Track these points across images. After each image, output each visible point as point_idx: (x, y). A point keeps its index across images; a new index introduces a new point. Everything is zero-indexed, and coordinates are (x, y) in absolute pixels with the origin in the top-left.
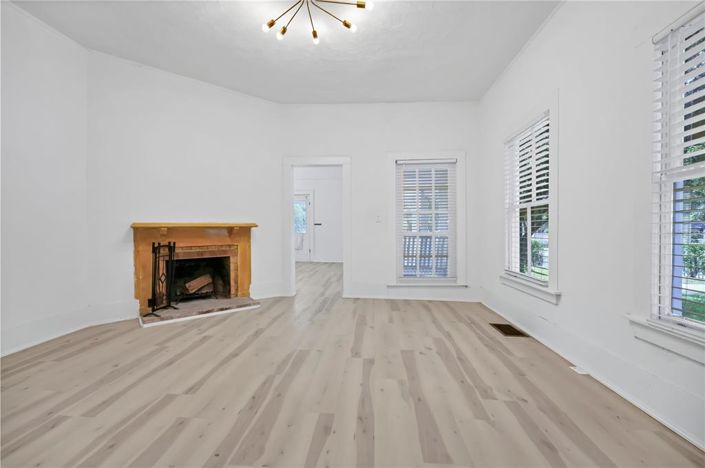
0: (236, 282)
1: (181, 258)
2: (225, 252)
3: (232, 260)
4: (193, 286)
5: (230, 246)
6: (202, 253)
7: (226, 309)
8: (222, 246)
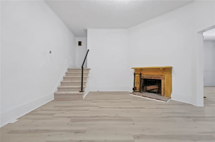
0: (164, 90)
1: (145, 78)
2: (160, 78)
3: (162, 81)
4: (149, 88)
5: (162, 75)
6: (151, 77)
7: (151, 98)
8: (159, 75)
